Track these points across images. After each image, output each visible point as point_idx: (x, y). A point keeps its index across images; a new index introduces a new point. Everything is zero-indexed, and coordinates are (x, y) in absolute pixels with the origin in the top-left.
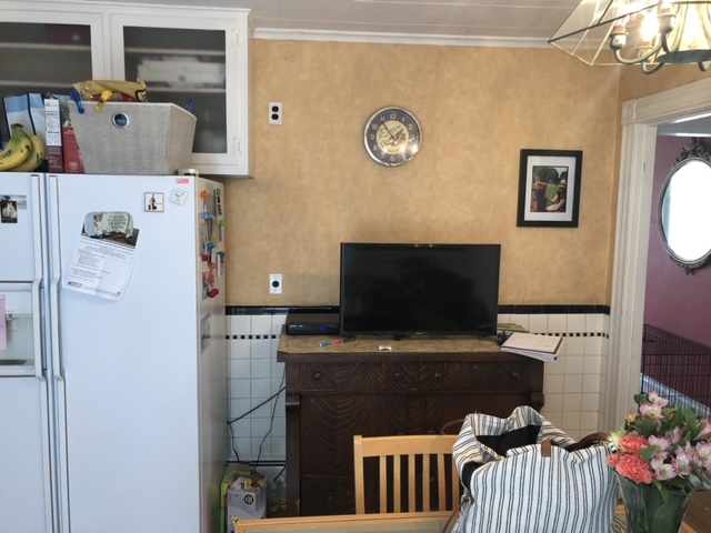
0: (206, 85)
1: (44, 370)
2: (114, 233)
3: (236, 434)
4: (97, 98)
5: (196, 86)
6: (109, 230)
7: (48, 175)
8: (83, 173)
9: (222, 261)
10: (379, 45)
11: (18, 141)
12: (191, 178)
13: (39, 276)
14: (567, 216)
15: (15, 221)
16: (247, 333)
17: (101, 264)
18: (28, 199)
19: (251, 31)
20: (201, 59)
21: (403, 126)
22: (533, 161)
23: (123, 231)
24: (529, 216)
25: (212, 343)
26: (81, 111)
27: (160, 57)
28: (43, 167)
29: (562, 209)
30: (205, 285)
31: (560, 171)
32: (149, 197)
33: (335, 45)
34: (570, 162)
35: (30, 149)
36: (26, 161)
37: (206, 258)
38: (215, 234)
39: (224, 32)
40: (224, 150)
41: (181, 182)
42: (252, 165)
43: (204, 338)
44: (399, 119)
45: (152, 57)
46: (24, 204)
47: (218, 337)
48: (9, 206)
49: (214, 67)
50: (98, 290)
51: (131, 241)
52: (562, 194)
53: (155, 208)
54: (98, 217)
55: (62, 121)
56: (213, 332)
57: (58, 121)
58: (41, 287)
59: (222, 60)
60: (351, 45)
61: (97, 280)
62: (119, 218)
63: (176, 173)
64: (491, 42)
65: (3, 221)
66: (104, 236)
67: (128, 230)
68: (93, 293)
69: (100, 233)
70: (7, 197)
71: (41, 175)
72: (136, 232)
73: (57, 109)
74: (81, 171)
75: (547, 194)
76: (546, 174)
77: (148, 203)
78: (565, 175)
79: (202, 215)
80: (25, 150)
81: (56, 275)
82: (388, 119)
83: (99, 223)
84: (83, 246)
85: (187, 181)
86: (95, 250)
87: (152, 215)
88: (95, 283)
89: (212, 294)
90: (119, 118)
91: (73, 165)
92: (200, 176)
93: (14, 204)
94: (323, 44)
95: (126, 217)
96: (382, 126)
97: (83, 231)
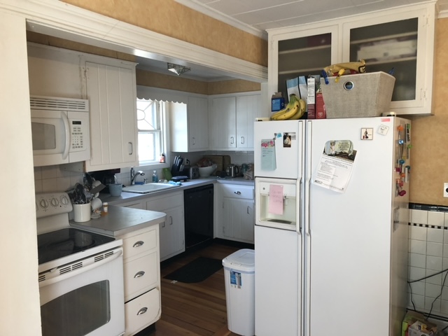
0: (402, 56)
1: (301, 228)
2: (341, 153)
3: (414, 291)
4: (336, 74)
5: (395, 58)
6: (339, 151)
7: (307, 120)
8: (325, 118)
9: (408, 172)
11: (293, 103)
12: (392, 118)
13: (300, 177)
15: (290, 146)
16: (424, 223)
17: (333, 171)
18: (296, 134)
19: (437, 14)
20: (399, 39)
23: (347, 152)
25: (400, 227)
26: (327, 83)
27: (371, 44)
28: (305, 116)
30: (397, 188)
35: (298, 107)
36: (296, 113)
37: (398, 170)
38: (404, 154)
39: (417, 18)
40: (413, 98)
41: (384, 121)
42: (434, 106)
43: (395, 222)
45: (366, 44)
46: (295, 137)
47: (403, 223)
48: (288, 138)
49: (409, 43)
50: (331, 186)
51: (351, 157)
53: (367, 137)
54: (333, 143)
55: (316, 90)
56: (400, 219)
57: (314, 90)
58: (301, 183)
59: (415, 37)
61: (330, 180)
62: (345, 144)
63: (381, 115)
65: (284, 146)
67: (350, 151)
68: (328, 188)
69: (333, 153)
70: (287, 134)
71: (304, 120)
72: (355, 153)
73: (314, 83)
74: (325, 117)
77: (363, 134)
79: (397, 142)
80: (296, 108)
81: (309, 176)
83: (333, 147)
84: (324, 160)
85: (389, 120)
86: (330, 162)
87: (365, 142)
88: (329, 182)
89: (401, 193)
90: (348, 85)
91: (320, 114)
92: (398, 116)
95: (349, 143)
97: (324, 152)
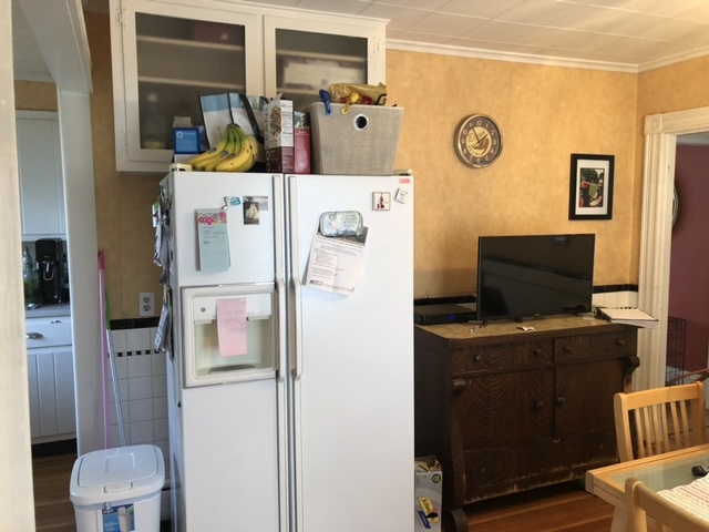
2: (346, 232)
6: (342, 229)
7: (287, 176)
10: (466, 58)
12: (412, 179)
14: (603, 211)
15: (256, 222)
17: (334, 261)
18: (269, 200)
20: (341, 64)
21: (487, 132)
22: (582, 164)
23: (354, 229)
24: (579, 211)
27: (304, 60)
29: (600, 205)
31: (599, 172)
32: (377, 197)
33: (430, 56)
34: (605, 165)
39: (366, 39)
41: (403, 182)
44: (484, 126)
45: (296, 59)
46: (265, 205)
48: (252, 207)
50: (334, 287)
51: (359, 238)
52: (600, 191)
53: (383, 206)
54: (333, 216)
55: (294, 122)
57: (291, 122)
59: (365, 66)
60: (443, 57)
61: (333, 277)
62: (351, 215)
64: (551, 61)
65: (245, 223)
66: (338, 236)
67: (358, 229)
68: (331, 290)
69: (334, 232)
70: (250, 198)
71: (281, 175)
72: (365, 230)
73: (291, 110)
75: (590, 192)
76: (590, 175)
77: (377, 202)
78: (602, 175)
82: (475, 125)
83: (333, 223)
84: (318, 245)
85: (408, 181)
86: (329, 248)
87: (380, 213)
88: (332, 281)
91: (302, 165)
93: (257, 204)
94: (420, 55)
95: (358, 216)
96: (471, 131)
97: (319, 231)
